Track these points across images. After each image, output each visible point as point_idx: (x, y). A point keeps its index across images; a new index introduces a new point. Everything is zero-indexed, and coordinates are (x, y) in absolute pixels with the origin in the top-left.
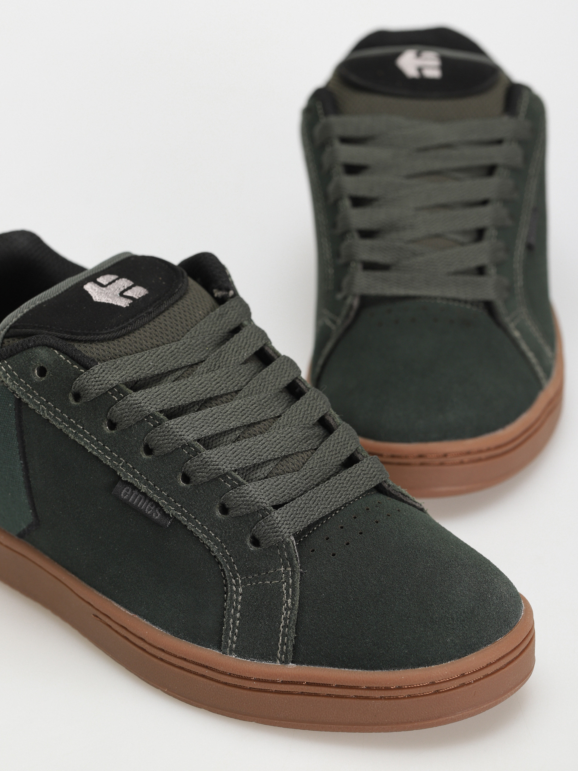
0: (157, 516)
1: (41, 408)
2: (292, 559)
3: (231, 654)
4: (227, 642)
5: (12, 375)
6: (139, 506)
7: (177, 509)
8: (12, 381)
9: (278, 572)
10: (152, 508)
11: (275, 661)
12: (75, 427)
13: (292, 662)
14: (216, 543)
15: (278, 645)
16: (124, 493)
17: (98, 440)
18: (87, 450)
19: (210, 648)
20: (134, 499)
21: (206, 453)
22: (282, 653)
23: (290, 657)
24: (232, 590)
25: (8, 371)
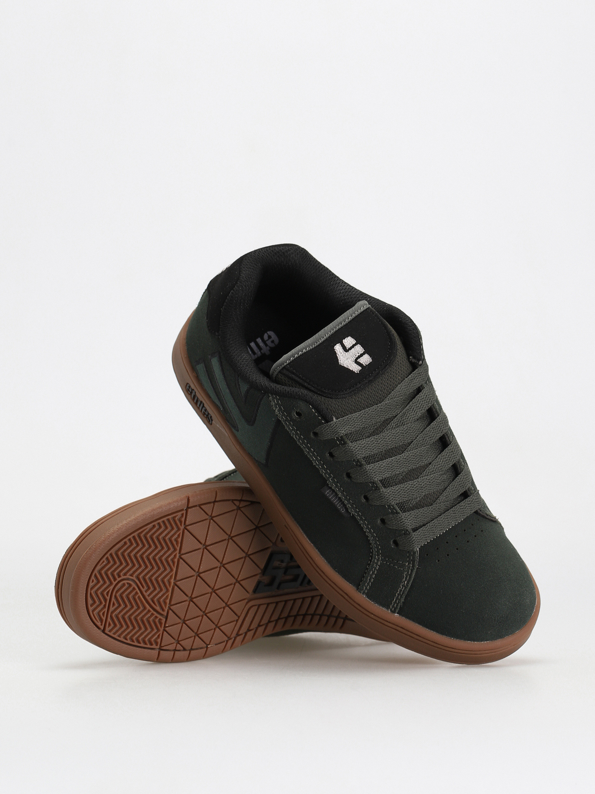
0: (343, 511)
1: (292, 432)
2: (415, 561)
3: (363, 594)
4: (363, 588)
5: (280, 408)
6: (334, 502)
7: (356, 512)
8: (279, 412)
9: (404, 564)
10: (342, 506)
11: (388, 609)
12: (309, 449)
13: (397, 613)
14: (373, 536)
15: (392, 602)
16: (327, 492)
17: (320, 460)
18: (313, 464)
19: (352, 585)
20: (331, 497)
21: (383, 490)
22: (393, 606)
23: (397, 611)
24: (374, 561)
25: (278, 404)
